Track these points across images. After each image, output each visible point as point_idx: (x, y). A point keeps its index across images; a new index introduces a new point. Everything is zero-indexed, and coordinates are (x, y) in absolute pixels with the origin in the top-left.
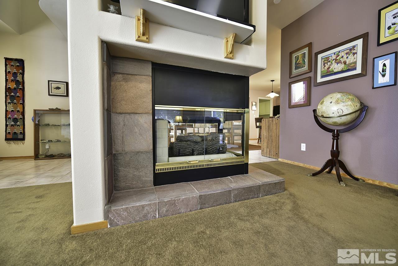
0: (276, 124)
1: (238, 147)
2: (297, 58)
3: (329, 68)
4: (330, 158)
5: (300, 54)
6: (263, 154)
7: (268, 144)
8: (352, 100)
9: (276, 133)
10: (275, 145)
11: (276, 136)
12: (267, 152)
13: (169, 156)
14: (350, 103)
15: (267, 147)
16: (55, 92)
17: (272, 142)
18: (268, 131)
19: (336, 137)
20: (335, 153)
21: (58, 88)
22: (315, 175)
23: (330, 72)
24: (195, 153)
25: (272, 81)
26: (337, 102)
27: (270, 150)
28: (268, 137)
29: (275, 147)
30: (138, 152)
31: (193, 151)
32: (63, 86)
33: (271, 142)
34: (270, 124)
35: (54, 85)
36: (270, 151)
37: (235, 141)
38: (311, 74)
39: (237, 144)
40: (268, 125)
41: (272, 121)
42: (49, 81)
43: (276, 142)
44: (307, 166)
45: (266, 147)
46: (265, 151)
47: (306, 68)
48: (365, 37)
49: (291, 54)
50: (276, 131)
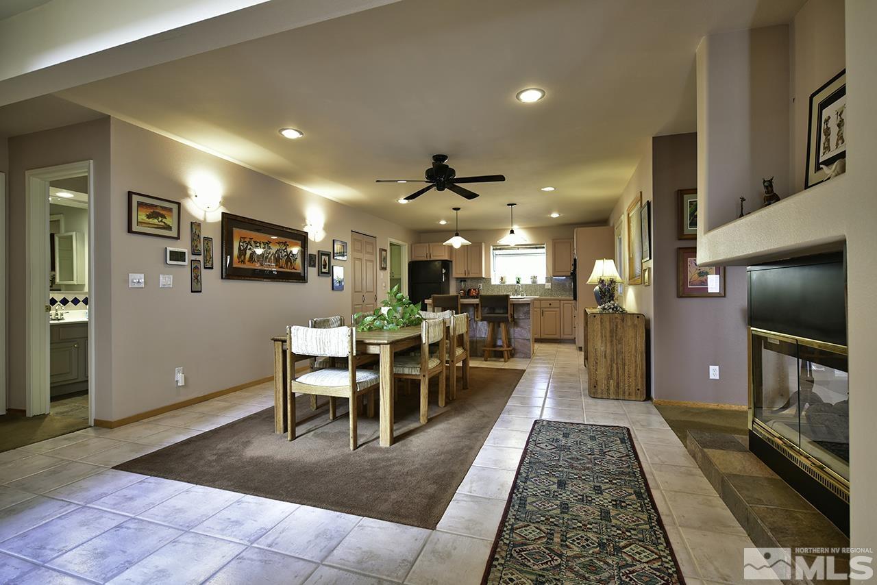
0: (634, 326)
6: (596, 393)
7: (612, 370)
9: (636, 345)
10: (632, 370)
11: (636, 351)
12: (608, 389)
17: (624, 365)
18: (612, 341)
25: (455, 209)
27: (618, 384)
28: (612, 355)
29: (633, 374)
33: (620, 366)
34: (617, 326)
40: (608, 329)
41: (623, 319)
43: (636, 366)
45: (605, 376)
46: (603, 387)
49: (680, 194)
50: (636, 342)
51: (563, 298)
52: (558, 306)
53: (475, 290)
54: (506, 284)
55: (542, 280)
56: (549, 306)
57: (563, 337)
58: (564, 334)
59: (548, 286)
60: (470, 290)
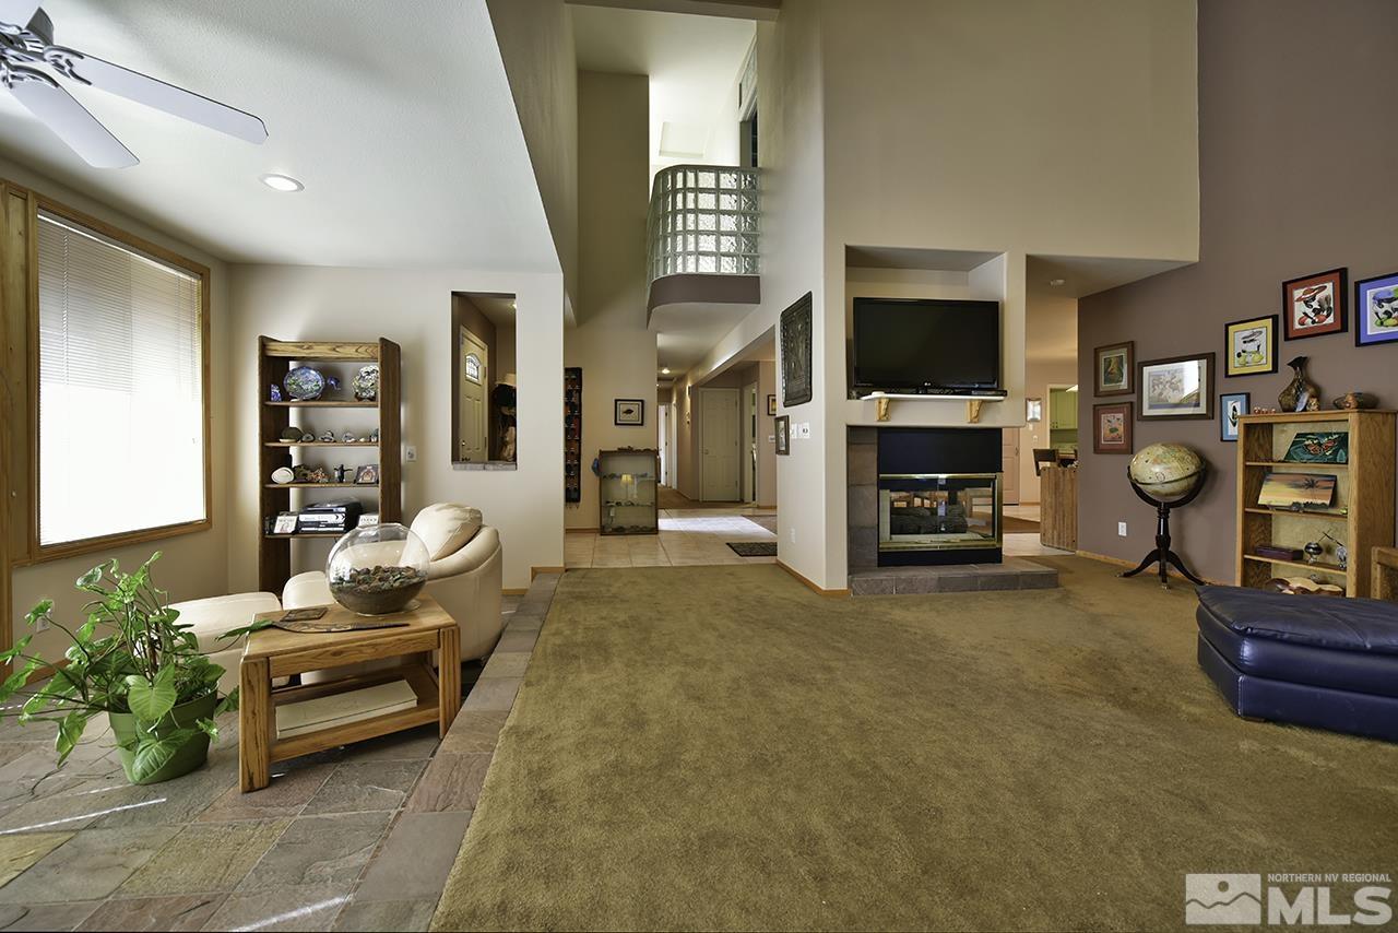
0: (1072, 480)
1: (984, 524)
2: (1108, 362)
3: (1161, 394)
4: (1156, 548)
5: (1113, 355)
6: (1045, 540)
7: (1055, 521)
8: (1181, 460)
10: (1070, 522)
12: (1053, 538)
13: (891, 534)
14: (1176, 464)
15: (1054, 528)
16: (623, 418)
17: (1064, 516)
19: (1164, 514)
20: (1163, 540)
21: (629, 412)
22: (1127, 575)
23: (1162, 400)
24: (922, 531)
26: (1156, 462)
27: (1059, 533)
29: (1070, 527)
30: (862, 527)
31: (920, 528)
32: (635, 407)
33: (1061, 517)
34: (1059, 480)
35: (623, 407)
36: (1059, 535)
37: (975, 509)
38: (1133, 398)
39: (982, 516)
40: (1053, 482)
41: (1064, 473)
42: (616, 401)
43: (1072, 517)
44: (1113, 560)
45: (1051, 525)
46: (1049, 535)
47: (1124, 385)
48: (1210, 358)
49: (1097, 351)
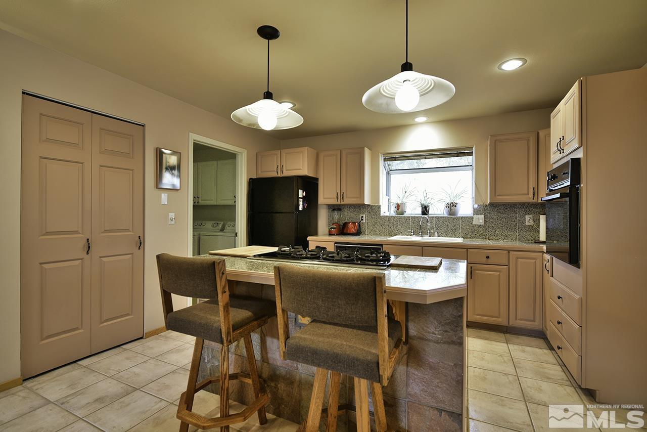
51: (517, 244)
52: (505, 262)
53: (354, 223)
54: (405, 215)
55: (466, 209)
56: (484, 260)
57: (513, 323)
58: (516, 319)
59: (479, 220)
60: (346, 224)
